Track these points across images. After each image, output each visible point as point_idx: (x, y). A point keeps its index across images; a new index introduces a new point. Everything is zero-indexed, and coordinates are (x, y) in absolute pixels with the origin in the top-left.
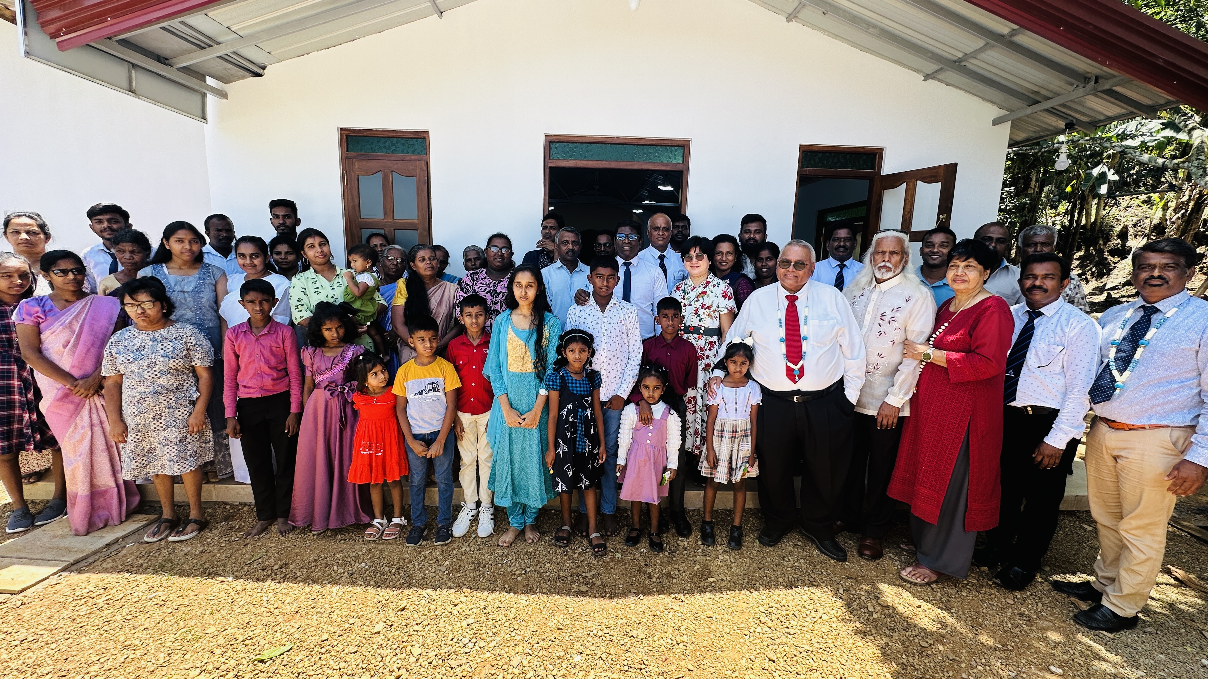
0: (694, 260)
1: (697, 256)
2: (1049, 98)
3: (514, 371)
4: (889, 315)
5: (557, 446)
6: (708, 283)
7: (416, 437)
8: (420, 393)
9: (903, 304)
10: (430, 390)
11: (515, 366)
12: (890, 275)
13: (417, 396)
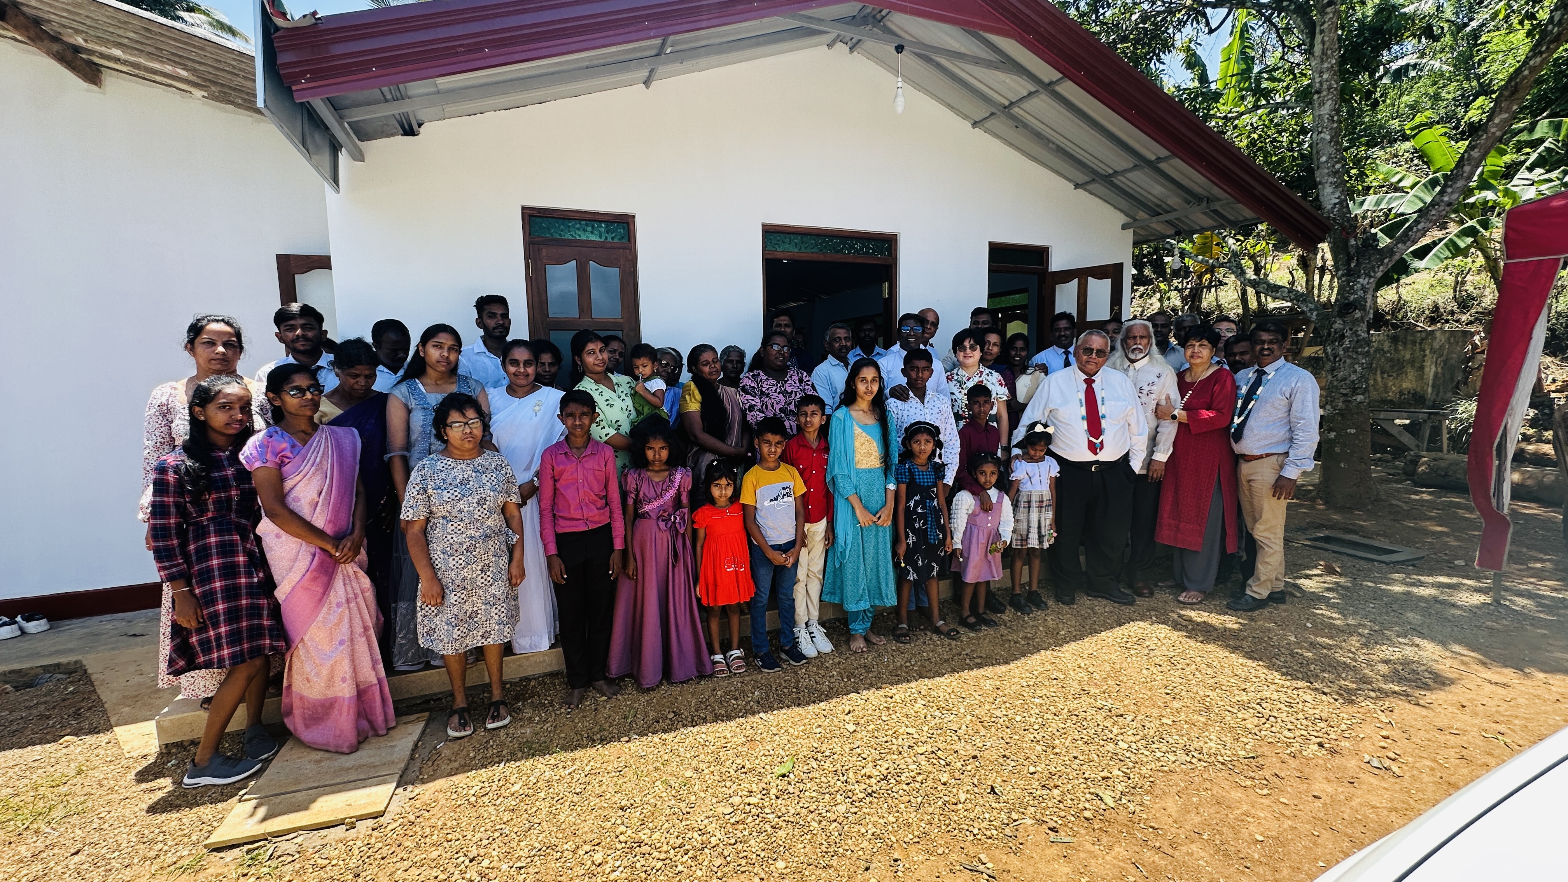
0: (968, 351)
1: (970, 348)
2: (1167, 212)
3: (863, 467)
4: (1146, 389)
5: (907, 537)
6: (981, 372)
7: (774, 547)
8: (776, 499)
9: (1156, 380)
10: (784, 495)
11: (864, 462)
12: (1142, 355)
13: (773, 503)
